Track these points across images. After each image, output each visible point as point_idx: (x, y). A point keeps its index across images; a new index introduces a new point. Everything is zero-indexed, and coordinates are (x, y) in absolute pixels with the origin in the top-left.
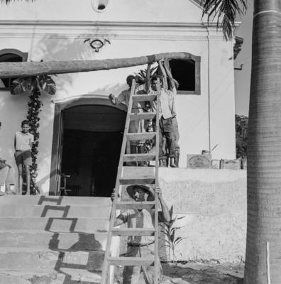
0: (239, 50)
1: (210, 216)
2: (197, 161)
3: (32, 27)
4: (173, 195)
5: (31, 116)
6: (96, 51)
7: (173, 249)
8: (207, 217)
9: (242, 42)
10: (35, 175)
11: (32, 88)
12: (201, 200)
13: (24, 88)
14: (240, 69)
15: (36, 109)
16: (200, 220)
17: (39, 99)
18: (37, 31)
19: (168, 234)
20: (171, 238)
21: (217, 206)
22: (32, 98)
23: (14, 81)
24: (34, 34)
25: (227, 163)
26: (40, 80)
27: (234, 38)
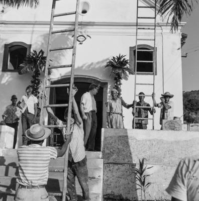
0: (184, 43)
1: (172, 166)
2: (170, 125)
3: (32, 26)
4: (143, 150)
5: (34, 90)
6: (80, 43)
7: (144, 191)
8: (169, 167)
9: (186, 37)
11: (34, 70)
12: (165, 154)
13: (28, 70)
14: (185, 57)
15: (37, 86)
16: (164, 170)
17: (39, 78)
18: (35, 29)
19: (140, 180)
20: (143, 183)
22: (34, 77)
23: (21, 65)
24: (33, 31)
25: (192, 126)
26: (40, 64)
27: (181, 34)
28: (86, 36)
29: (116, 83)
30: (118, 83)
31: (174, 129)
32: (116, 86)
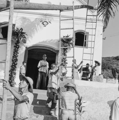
0: (104, 31)
2: (97, 78)
5: (15, 52)
6: (45, 26)
7: (81, 115)
8: (95, 103)
10: (15, 77)
11: (17, 40)
12: (93, 95)
14: (105, 39)
15: (18, 49)
16: (92, 104)
17: (19, 45)
19: (79, 109)
20: (80, 111)
21: (100, 98)
22: (16, 44)
24: (17, 16)
25: (109, 80)
26: (20, 36)
27: (103, 26)
28: (48, 22)
29: (64, 51)
30: (65, 51)
31: (99, 81)
32: (64, 53)
